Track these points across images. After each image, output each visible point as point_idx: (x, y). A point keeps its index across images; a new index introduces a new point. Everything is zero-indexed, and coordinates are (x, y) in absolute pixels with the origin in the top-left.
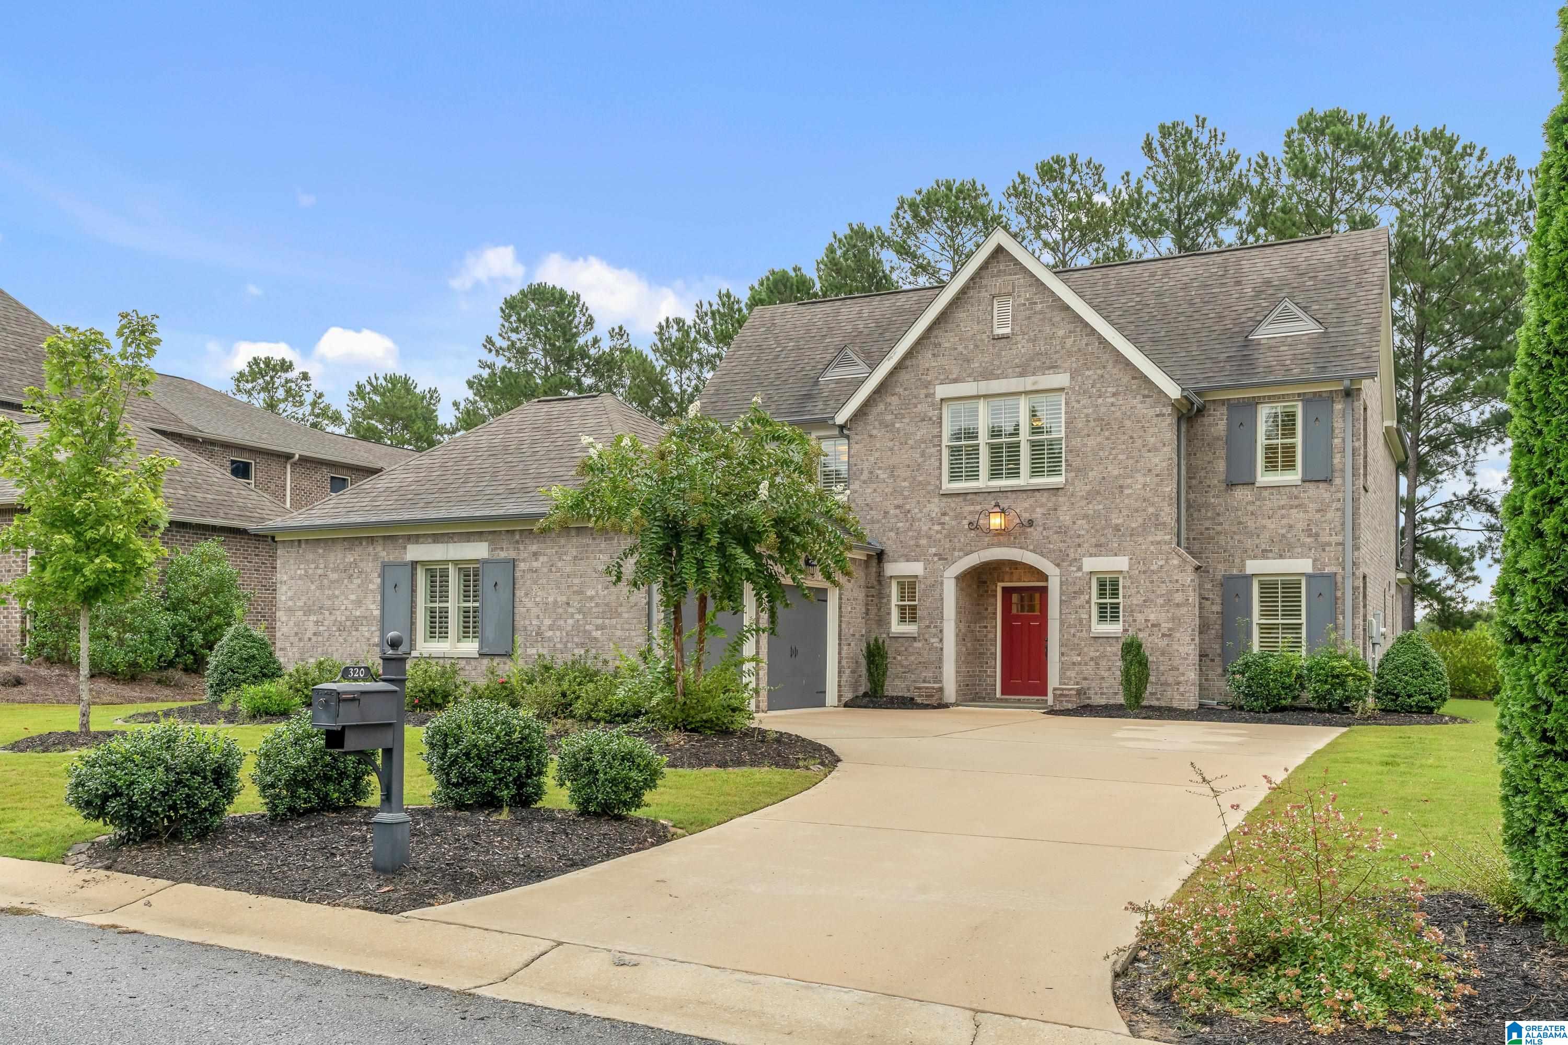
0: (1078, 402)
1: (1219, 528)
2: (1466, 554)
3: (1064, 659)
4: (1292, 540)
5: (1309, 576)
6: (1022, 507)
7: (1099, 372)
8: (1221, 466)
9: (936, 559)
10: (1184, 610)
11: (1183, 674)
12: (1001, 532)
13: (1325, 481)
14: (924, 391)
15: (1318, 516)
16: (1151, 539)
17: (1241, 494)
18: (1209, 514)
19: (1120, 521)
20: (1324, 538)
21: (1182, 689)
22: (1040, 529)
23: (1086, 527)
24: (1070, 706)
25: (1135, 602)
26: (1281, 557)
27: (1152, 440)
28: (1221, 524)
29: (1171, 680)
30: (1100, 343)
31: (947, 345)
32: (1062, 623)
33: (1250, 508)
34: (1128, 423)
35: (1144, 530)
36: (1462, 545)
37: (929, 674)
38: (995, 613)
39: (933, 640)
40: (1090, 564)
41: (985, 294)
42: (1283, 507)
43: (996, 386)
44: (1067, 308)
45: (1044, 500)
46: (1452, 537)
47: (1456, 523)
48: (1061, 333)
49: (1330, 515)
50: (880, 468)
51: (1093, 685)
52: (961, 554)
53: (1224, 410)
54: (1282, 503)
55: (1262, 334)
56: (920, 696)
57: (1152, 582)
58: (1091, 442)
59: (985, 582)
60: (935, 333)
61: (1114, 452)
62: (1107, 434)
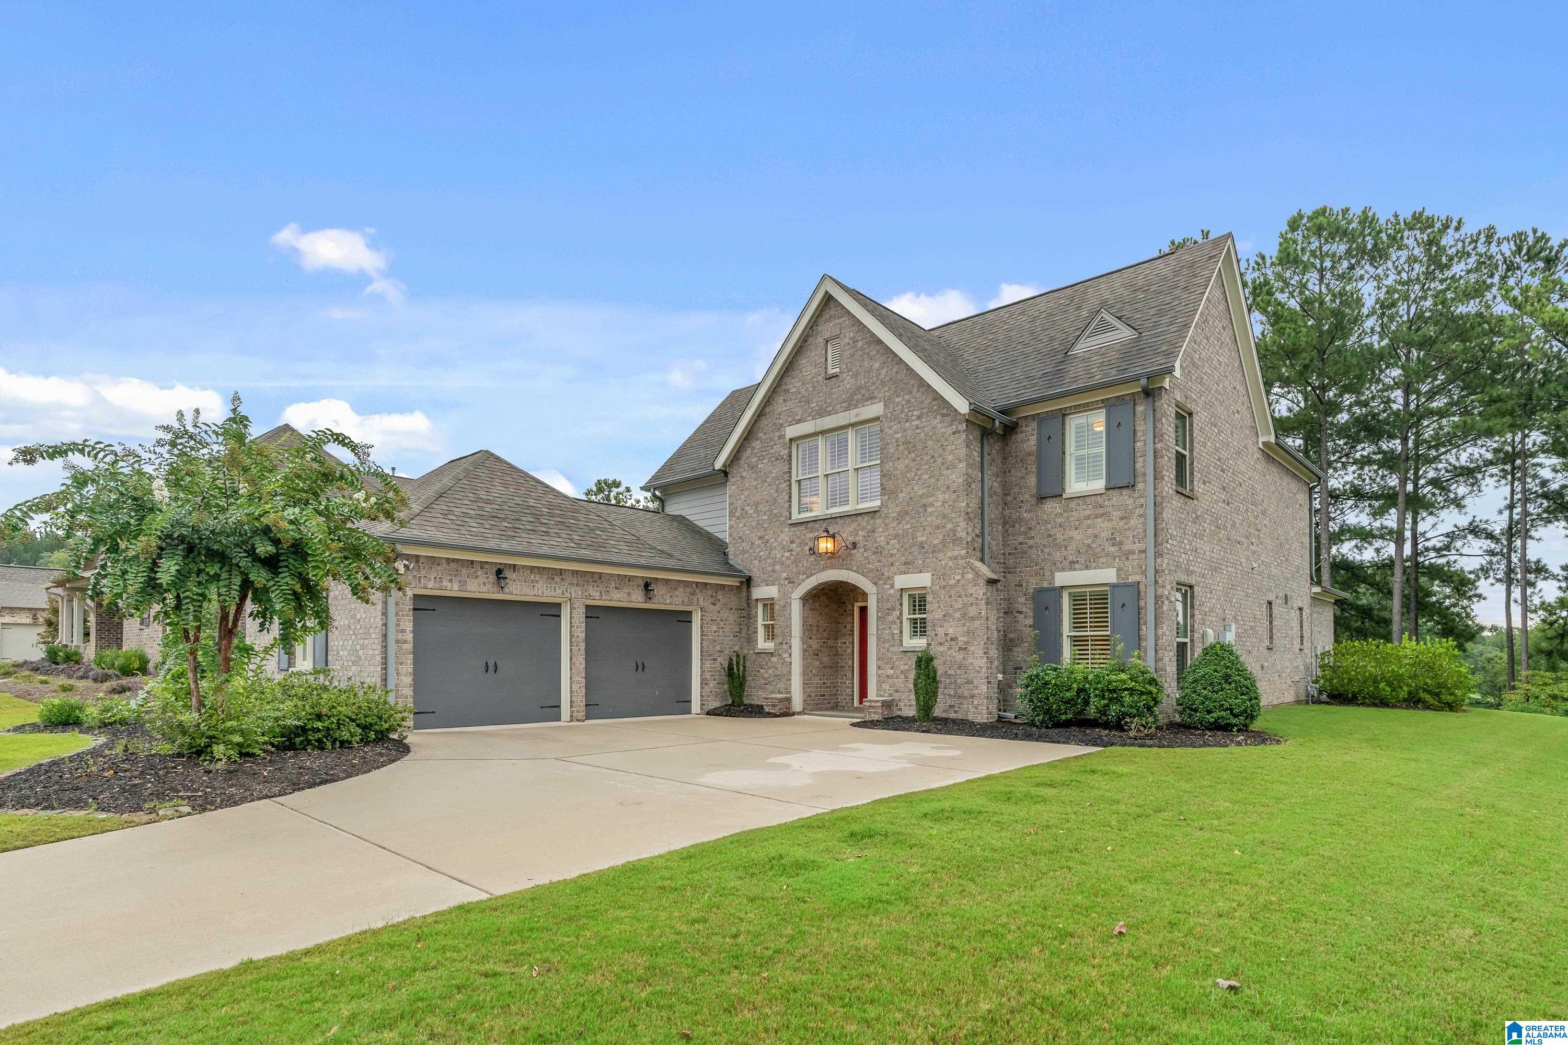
0: (890, 427)
1: (1031, 542)
2: (1472, 576)
3: (880, 672)
4: (1097, 550)
5: (1113, 586)
6: (847, 532)
7: (907, 397)
8: (1032, 480)
9: (786, 582)
10: (977, 623)
11: (977, 687)
12: (833, 555)
13: (1127, 487)
14: (777, 434)
15: (1122, 523)
16: (949, 554)
17: (1051, 507)
18: (1022, 529)
19: (924, 539)
20: (1128, 546)
21: (976, 702)
22: (862, 550)
23: (897, 546)
24: (876, 717)
25: (937, 617)
26: (1087, 568)
27: (950, 457)
28: (1032, 538)
29: (966, 693)
30: (907, 370)
31: (794, 390)
32: (879, 639)
33: (1059, 520)
34: (930, 443)
35: (944, 546)
36: (1467, 569)
37: (781, 686)
38: (853, 631)
39: (785, 655)
40: (902, 581)
41: (820, 340)
42: (1088, 517)
43: (828, 422)
44: (879, 342)
45: (864, 523)
46: (1454, 562)
47: (1458, 550)
48: (877, 365)
49: (1132, 522)
50: (748, 505)
51: (903, 697)
52: (804, 577)
53: (1034, 425)
54: (1088, 512)
55: (1081, 348)
56: (768, 705)
57: (950, 597)
58: (901, 465)
59: (844, 603)
60: (786, 380)
61: (919, 473)
62: (913, 455)
